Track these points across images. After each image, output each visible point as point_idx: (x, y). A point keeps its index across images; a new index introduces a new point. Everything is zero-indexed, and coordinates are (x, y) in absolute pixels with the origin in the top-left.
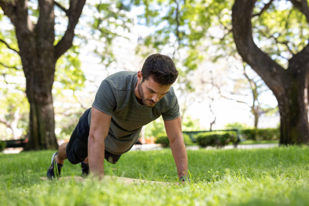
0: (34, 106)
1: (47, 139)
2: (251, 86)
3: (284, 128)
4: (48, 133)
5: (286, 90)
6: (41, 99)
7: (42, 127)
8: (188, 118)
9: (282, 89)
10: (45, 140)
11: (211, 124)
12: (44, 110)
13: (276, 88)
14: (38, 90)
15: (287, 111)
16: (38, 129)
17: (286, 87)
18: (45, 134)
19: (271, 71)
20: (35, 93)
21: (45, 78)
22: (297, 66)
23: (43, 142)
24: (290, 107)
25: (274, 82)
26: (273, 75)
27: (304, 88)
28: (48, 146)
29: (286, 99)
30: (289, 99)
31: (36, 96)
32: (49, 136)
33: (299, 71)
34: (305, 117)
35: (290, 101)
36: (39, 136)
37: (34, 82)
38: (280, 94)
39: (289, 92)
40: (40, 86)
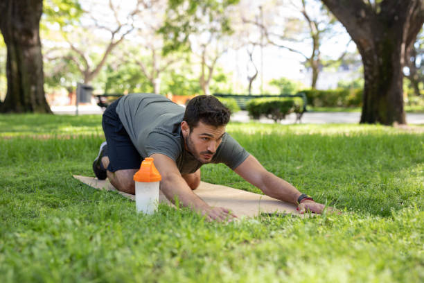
0: (12, 48)
1: (33, 97)
2: (312, 31)
3: (370, 97)
4: (33, 88)
5: (377, 44)
6: (24, 38)
7: (25, 79)
8: (219, 70)
9: (371, 42)
10: (29, 98)
11: (251, 80)
12: (27, 54)
13: (362, 41)
14: (19, 26)
15: (376, 73)
16: (20, 82)
17: (377, 39)
18: (30, 89)
19: (358, 16)
20: (14, 29)
21: (30, 8)
22: (393, 11)
23: (26, 101)
24: (380, 68)
25: (360, 32)
26: (361, 22)
27: (402, 42)
28: (34, 107)
29: (375, 57)
30: (379, 56)
31: (16, 35)
32: (36, 92)
33: (396, 18)
34: (399, 83)
35: (381, 60)
36: (21, 92)
37: (13, 13)
38: (368, 49)
39: (381, 46)
40: (23, 20)
